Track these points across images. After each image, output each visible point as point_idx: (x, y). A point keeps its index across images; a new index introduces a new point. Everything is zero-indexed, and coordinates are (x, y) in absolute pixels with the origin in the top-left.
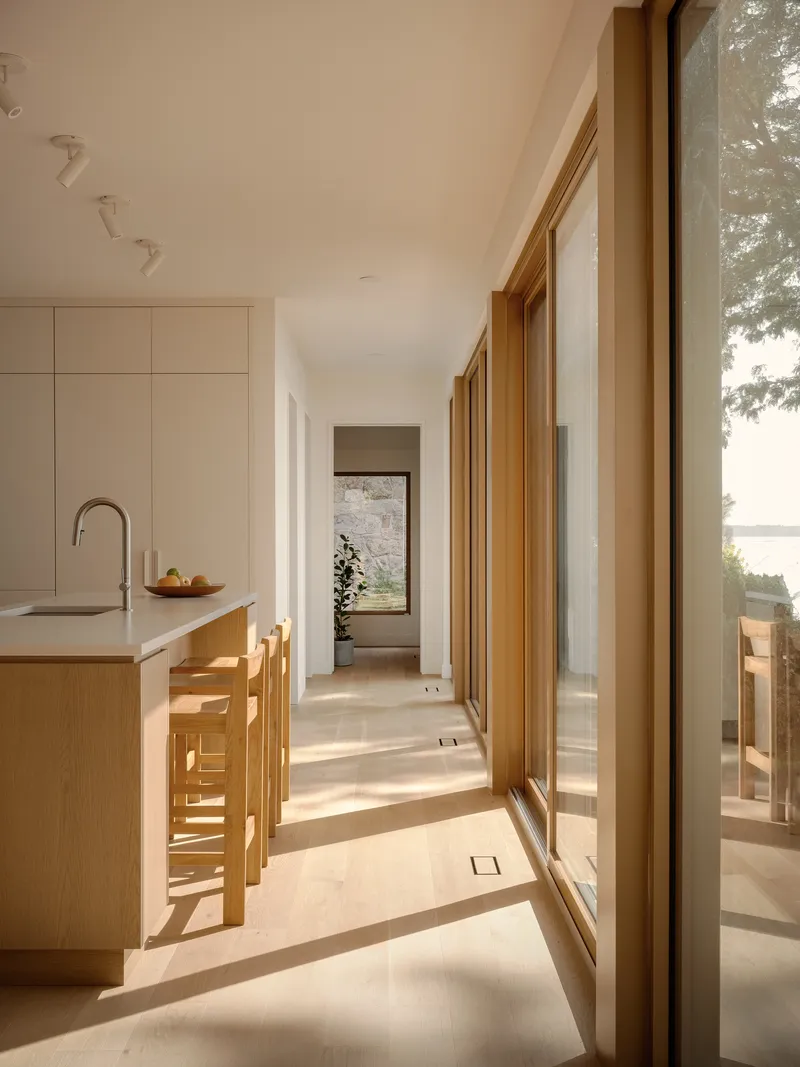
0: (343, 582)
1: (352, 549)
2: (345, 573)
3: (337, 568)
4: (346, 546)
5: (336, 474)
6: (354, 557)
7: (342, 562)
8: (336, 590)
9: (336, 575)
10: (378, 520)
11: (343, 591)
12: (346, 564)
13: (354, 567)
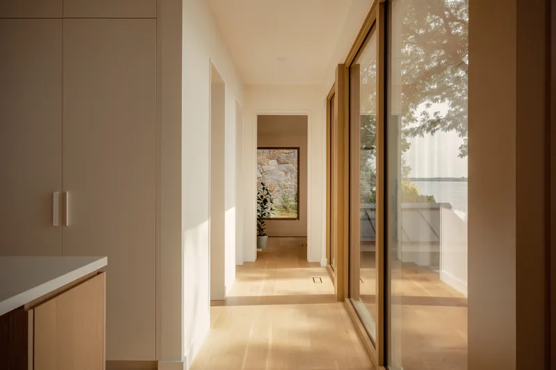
0: (263, 207)
1: (267, 190)
2: (263, 202)
3: (259, 199)
4: (264, 189)
5: (258, 148)
6: (268, 194)
7: (262, 197)
8: (258, 211)
9: (258, 203)
10: (283, 173)
11: (262, 211)
12: (264, 197)
13: (268, 199)
